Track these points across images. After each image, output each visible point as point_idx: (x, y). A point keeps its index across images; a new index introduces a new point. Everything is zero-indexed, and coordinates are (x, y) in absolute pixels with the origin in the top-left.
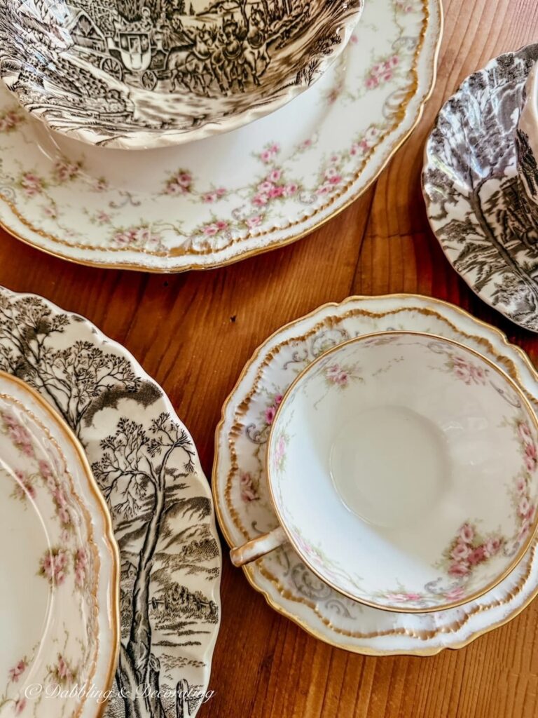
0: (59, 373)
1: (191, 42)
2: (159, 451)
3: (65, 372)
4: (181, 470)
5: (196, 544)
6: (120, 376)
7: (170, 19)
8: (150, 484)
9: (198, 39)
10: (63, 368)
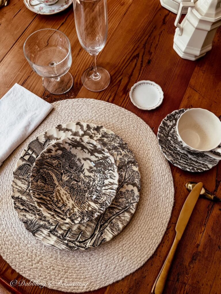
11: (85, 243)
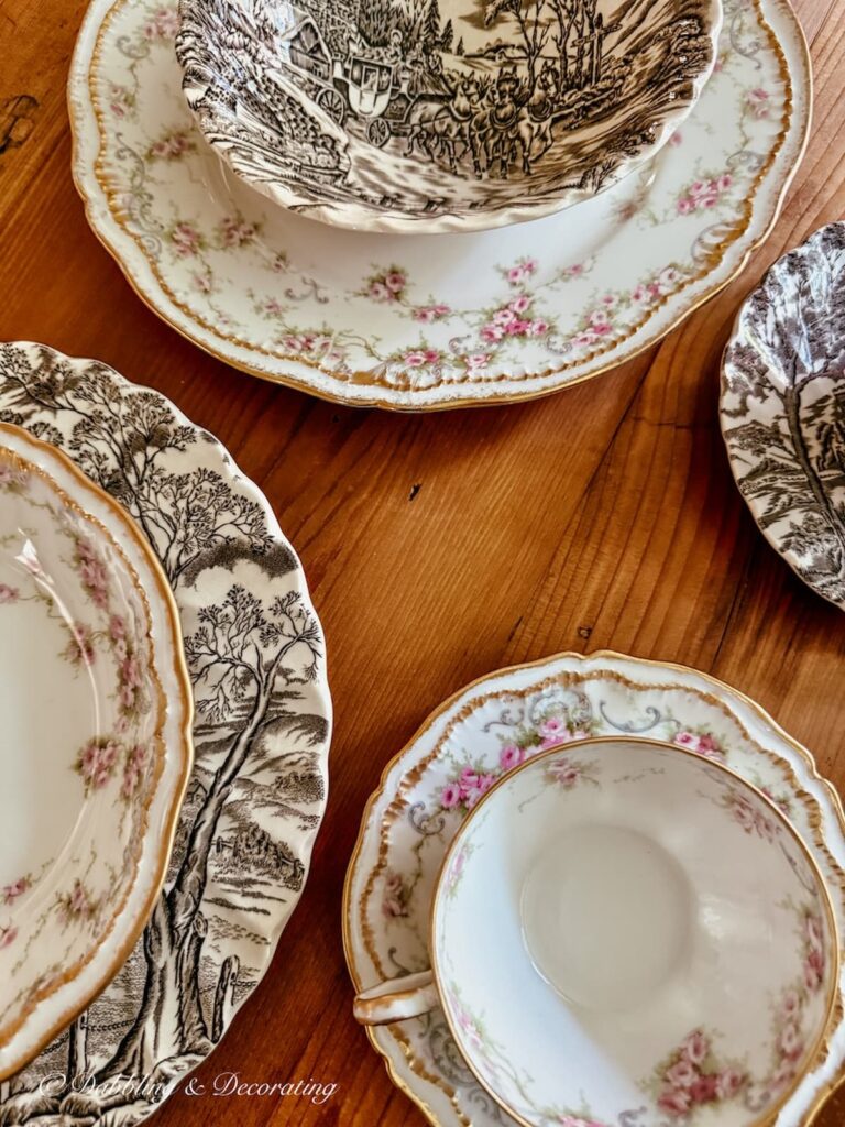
0: (165, 505)
1: (448, 93)
2: (276, 641)
3: (174, 505)
4: (299, 674)
5: (296, 777)
6: (246, 529)
7: (428, 54)
8: (253, 682)
9: (460, 90)
10: (172, 500)
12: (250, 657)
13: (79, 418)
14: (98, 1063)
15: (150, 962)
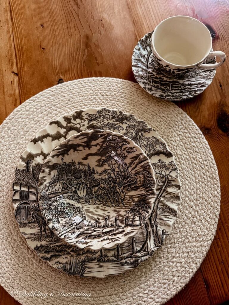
0: (145, 143)
1: (98, 184)
2: (169, 170)
3: (147, 143)
4: (174, 177)
5: (175, 196)
6: (162, 148)
8: (164, 178)
10: (146, 142)
11: (146, 249)
12: (163, 173)
13: (127, 125)
14: (139, 249)
15: (147, 230)
